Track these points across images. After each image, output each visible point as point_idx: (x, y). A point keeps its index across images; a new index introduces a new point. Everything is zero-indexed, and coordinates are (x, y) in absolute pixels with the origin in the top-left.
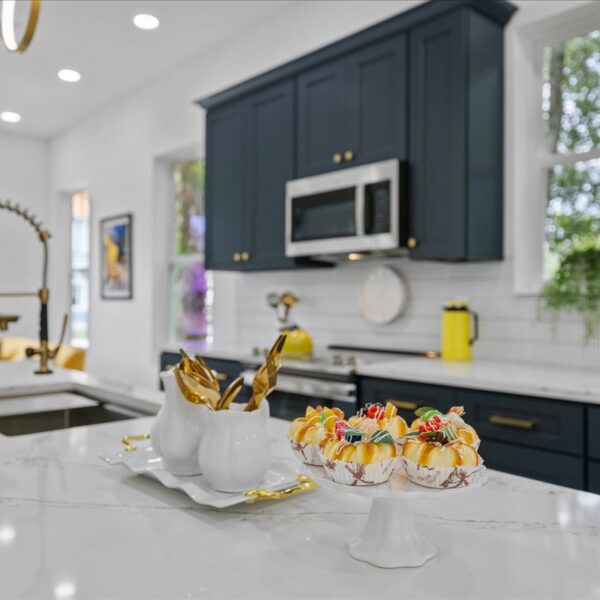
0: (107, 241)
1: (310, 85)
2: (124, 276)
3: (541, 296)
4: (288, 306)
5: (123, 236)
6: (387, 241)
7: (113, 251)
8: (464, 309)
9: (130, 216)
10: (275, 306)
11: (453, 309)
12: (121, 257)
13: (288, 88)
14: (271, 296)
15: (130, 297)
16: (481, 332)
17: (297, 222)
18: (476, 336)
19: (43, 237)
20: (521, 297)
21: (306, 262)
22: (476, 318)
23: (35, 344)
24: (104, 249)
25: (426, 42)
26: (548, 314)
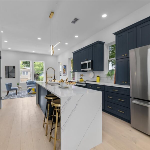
0: (63, 68)
1: (83, 51)
2: (65, 73)
3: (107, 75)
4: (82, 76)
5: (65, 68)
6: (90, 69)
7: (64, 69)
8: (99, 76)
9: (66, 65)
10: (81, 76)
11: (97, 76)
12: (65, 70)
13: (81, 51)
14: (80, 75)
15: (66, 75)
16: (101, 79)
17: (82, 67)
18: (100, 79)
19: (54, 70)
20: (105, 75)
21: (83, 71)
22: (100, 77)
23: (54, 79)
24: (63, 69)
25: (94, 47)
26: (107, 77)
